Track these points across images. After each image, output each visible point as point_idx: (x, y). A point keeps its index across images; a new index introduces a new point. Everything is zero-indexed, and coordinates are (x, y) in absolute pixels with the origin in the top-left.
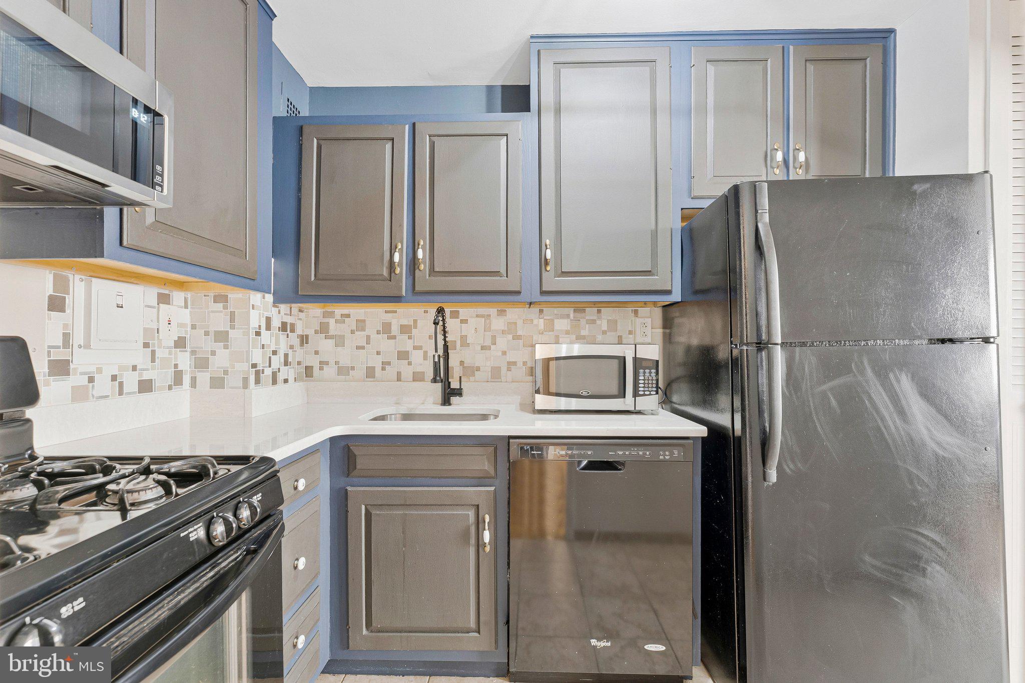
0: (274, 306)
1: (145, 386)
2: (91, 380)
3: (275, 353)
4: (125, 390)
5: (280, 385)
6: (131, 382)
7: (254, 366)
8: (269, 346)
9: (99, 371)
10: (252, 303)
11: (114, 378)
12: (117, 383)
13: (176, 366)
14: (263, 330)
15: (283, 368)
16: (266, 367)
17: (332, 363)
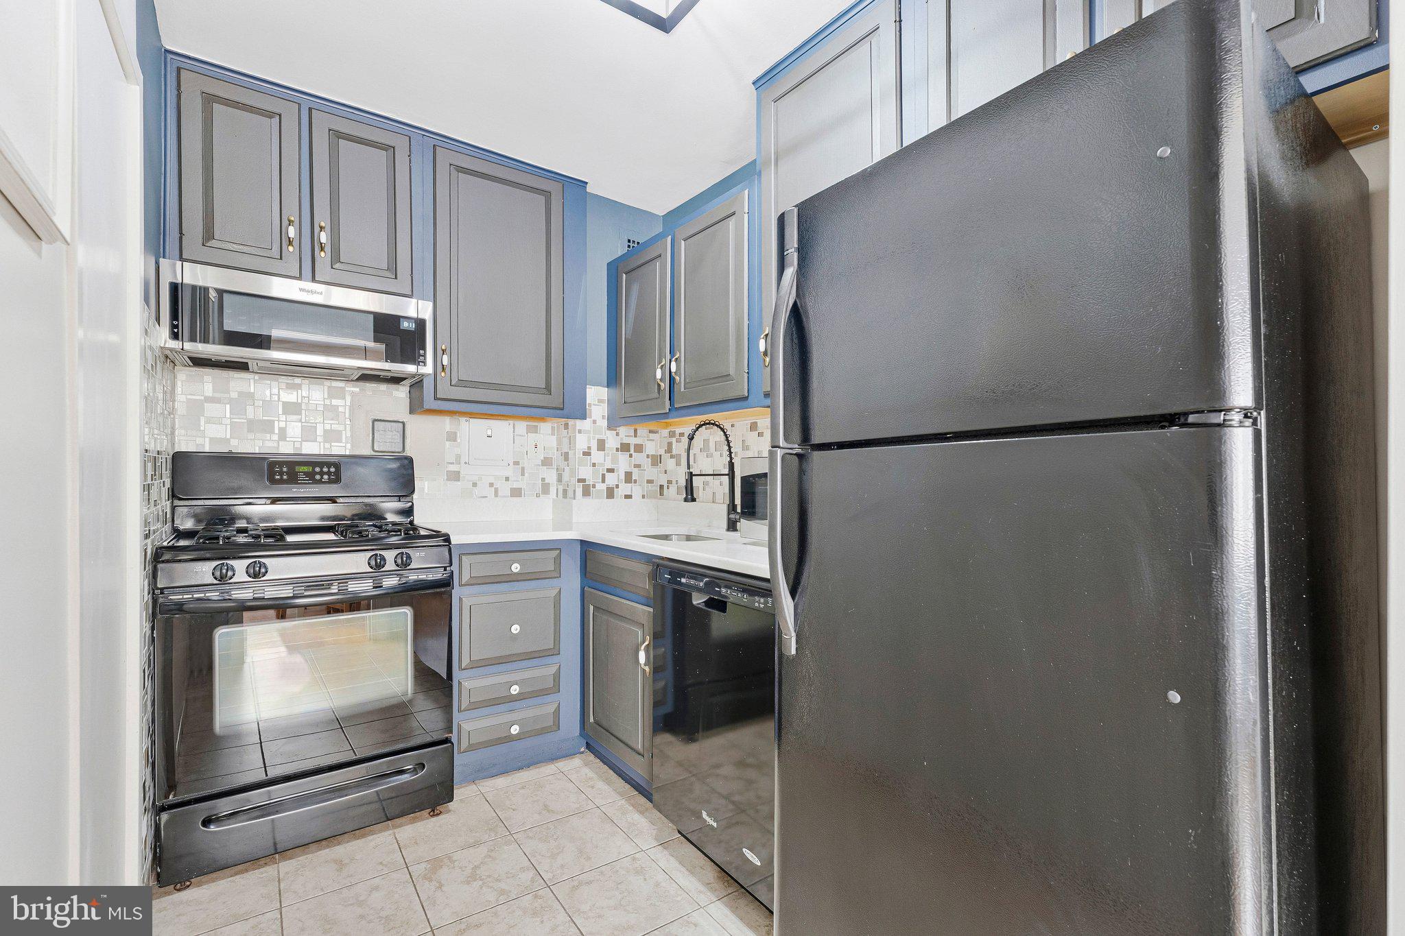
0: (610, 428)
1: (516, 493)
2: (475, 485)
3: (611, 470)
4: (500, 494)
5: (618, 500)
6: (505, 489)
7: (583, 480)
8: (602, 465)
9: (480, 479)
10: (578, 428)
11: (491, 485)
12: (493, 489)
13: (543, 479)
14: (594, 451)
15: (623, 485)
16: (599, 482)
17: (674, 482)
